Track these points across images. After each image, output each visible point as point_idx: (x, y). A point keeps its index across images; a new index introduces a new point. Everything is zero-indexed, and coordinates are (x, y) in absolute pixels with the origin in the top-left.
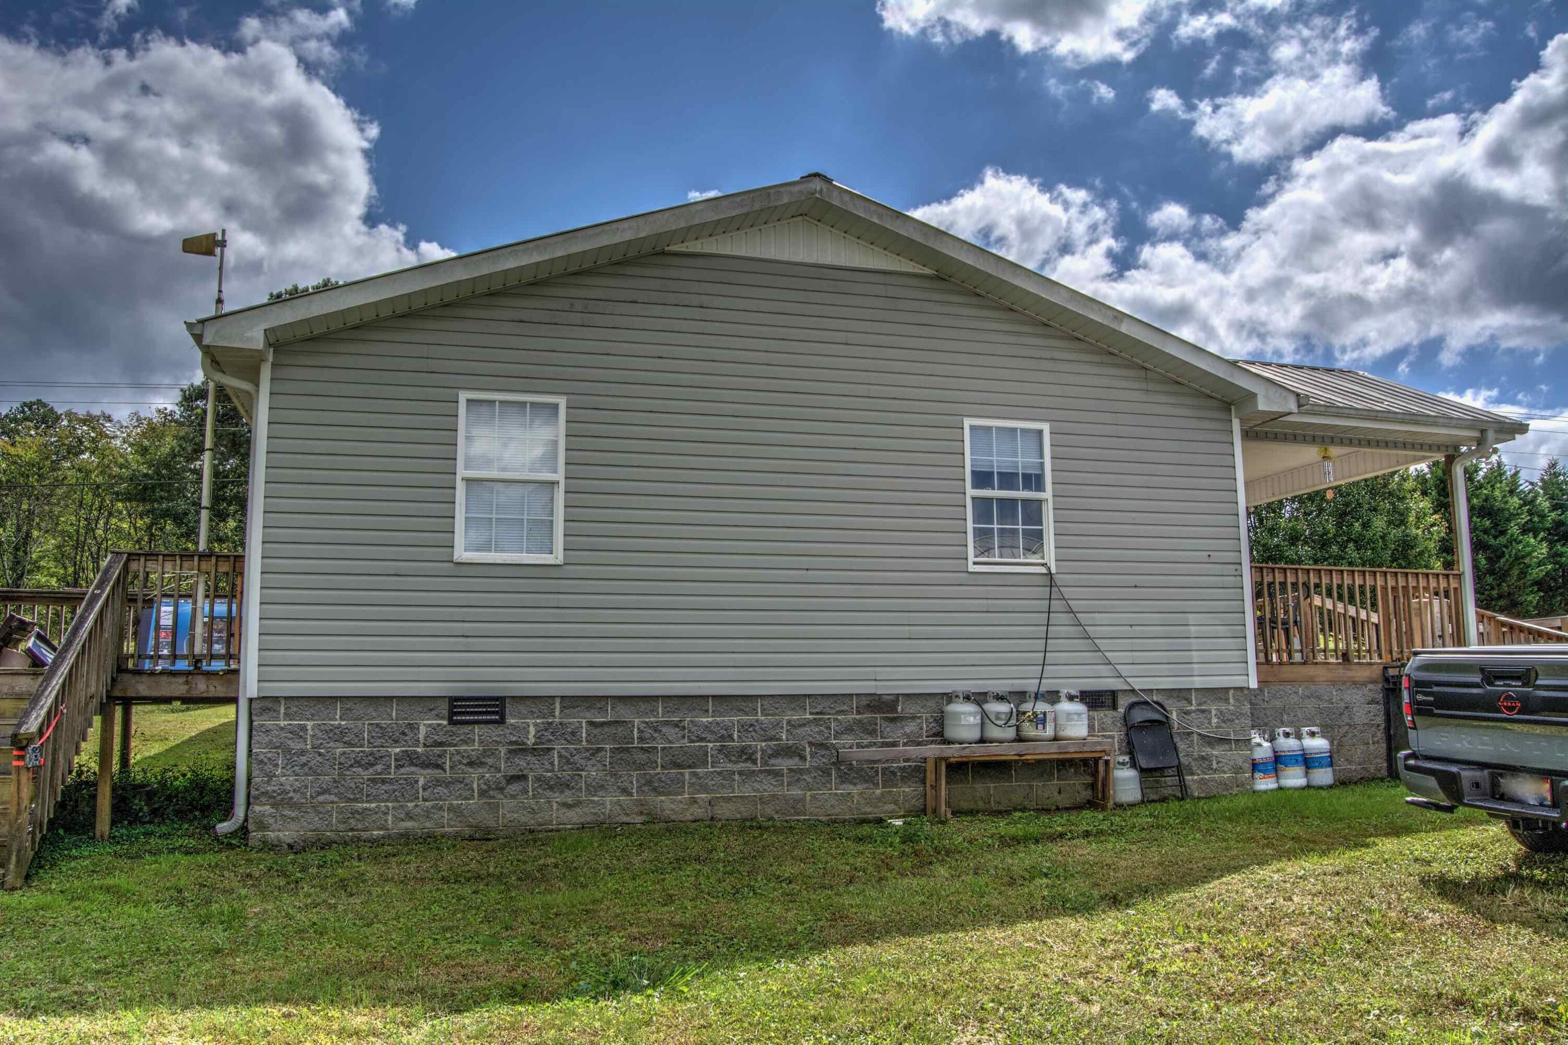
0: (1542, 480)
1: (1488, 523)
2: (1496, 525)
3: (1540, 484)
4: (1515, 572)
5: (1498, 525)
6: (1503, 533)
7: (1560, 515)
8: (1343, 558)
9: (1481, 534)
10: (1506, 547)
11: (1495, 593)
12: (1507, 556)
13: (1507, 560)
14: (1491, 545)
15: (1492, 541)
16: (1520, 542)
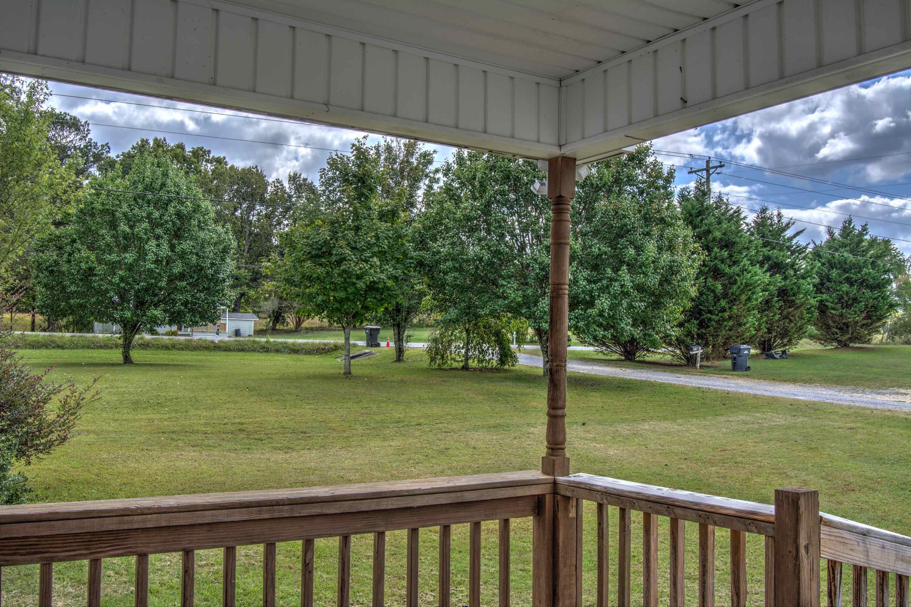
0: (755, 222)
1: (726, 253)
2: (731, 256)
3: (753, 225)
4: (744, 297)
5: (732, 256)
6: (735, 263)
7: (769, 251)
8: (616, 280)
9: (719, 263)
10: (738, 275)
11: (726, 315)
12: (739, 283)
13: (739, 288)
14: (726, 273)
15: (727, 270)
16: (750, 272)
